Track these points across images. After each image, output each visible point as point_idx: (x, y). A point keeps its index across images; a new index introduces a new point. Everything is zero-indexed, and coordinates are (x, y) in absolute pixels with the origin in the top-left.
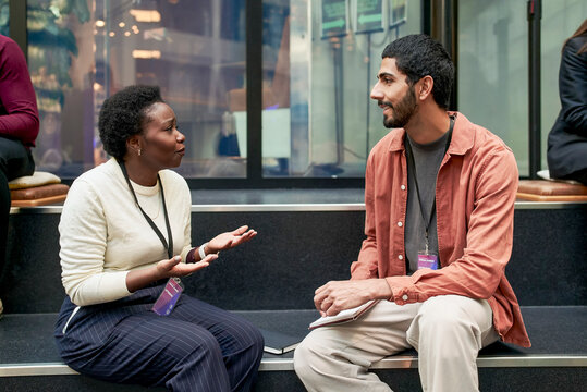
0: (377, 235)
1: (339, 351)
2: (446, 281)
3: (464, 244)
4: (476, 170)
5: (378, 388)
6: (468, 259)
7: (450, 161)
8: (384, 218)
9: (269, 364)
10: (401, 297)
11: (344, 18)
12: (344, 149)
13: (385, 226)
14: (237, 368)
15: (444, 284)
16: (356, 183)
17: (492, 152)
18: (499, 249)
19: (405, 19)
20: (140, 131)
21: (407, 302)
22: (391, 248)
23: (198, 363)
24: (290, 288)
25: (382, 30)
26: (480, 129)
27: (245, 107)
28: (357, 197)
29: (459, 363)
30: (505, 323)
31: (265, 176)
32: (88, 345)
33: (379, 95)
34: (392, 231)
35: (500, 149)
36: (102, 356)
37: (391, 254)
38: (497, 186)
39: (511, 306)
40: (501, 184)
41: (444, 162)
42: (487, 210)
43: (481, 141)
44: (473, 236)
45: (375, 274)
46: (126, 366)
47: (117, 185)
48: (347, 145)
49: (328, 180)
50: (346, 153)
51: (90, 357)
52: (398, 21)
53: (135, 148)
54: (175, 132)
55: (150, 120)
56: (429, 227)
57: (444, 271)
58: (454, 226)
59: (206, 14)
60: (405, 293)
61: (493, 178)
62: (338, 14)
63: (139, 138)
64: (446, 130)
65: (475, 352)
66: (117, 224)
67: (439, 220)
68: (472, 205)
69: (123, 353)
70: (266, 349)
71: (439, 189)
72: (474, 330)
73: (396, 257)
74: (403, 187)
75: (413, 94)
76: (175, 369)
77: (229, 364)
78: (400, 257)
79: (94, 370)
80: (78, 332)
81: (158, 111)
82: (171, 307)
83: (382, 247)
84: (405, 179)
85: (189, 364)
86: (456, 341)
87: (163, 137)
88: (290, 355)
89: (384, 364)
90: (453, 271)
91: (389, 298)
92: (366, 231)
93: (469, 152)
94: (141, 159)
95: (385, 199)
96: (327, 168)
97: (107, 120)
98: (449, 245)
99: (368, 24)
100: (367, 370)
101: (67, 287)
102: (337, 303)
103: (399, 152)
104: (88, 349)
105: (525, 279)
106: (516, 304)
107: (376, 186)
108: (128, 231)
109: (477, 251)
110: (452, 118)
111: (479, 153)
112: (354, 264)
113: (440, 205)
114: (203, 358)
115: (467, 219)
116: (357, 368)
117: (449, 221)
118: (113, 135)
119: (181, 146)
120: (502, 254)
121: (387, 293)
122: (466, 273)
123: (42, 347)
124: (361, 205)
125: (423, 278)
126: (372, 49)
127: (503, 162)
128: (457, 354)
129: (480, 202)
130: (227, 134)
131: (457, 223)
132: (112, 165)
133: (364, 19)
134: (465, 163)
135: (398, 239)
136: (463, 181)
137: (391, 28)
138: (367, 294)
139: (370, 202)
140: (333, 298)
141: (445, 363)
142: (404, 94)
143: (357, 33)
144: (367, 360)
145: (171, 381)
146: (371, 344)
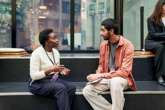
0: (102, 64)
1: (93, 90)
2: (117, 73)
3: (121, 66)
4: (124, 49)
5: (102, 98)
6: (122, 69)
7: (119, 47)
8: (104, 60)
9: (77, 93)
10: (107, 78)
11: (95, 10)
12: (95, 43)
13: (104, 62)
14: (70, 93)
15: (116, 74)
16: (97, 52)
17: (128, 45)
18: (129, 67)
19: (110, 11)
20: (48, 39)
21: (108, 78)
22: (105, 67)
23: (62, 91)
24: (81, 77)
25: (104, 13)
26: (126, 40)
27: (70, 33)
28: (98, 55)
29: (119, 91)
30: (131, 84)
31: (75, 50)
32: (36, 88)
33: (102, 34)
34: (105, 63)
35: (130, 44)
36: (39, 90)
37: (105, 68)
38: (129, 53)
39: (132, 80)
40: (130, 52)
41: (117, 47)
42: (127, 58)
43: (126, 42)
44: (123, 64)
45: (101, 72)
46: (45, 93)
47: (43, 52)
48: (95, 42)
49: (91, 51)
50: (95, 44)
51: (37, 91)
52: (109, 11)
53: (47, 43)
54: (56, 39)
55: (50, 37)
56: (114, 62)
57: (117, 71)
58: (119, 62)
59: (57, 6)
60: (108, 77)
61: (128, 51)
62: (93, 9)
63: (48, 41)
64: (118, 40)
65: (123, 89)
66: (43, 61)
67: (116, 60)
68: (123, 57)
69: (44, 90)
70: (76, 90)
71: (116, 53)
72: (123, 84)
73: (106, 69)
74: (108, 53)
75: (109, 33)
76: (56, 93)
77: (68, 92)
78: (107, 69)
79: (37, 93)
80: (34, 85)
81: (52, 35)
82: (55, 80)
83: (103, 66)
84: (109, 51)
85: (60, 92)
86: (118, 86)
87: (53, 40)
88: (82, 91)
89: (103, 93)
90: (119, 72)
91: (104, 78)
92: (100, 63)
93: (123, 45)
94: (48, 46)
95: (104, 55)
96: (91, 48)
97: (40, 37)
98: (118, 66)
99: (101, 12)
100: (99, 94)
101: (31, 75)
102: (92, 79)
103: (107, 45)
104: (36, 89)
105: (138, 75)
106: (133, 80)
107: (102, 52)
108: (46, 63)
109: (124, 67)
110: (120, 37)
111: (125, 45)
112: (97, 71)
113: (116, 57)
114: (63, 90)
115: (122, 60)
116: (97, 93)
117: (118, 61)
118: (42, 40)
119: (57, 43)
120: (130, 68)
121: (104, 76)
122: (122, 72)
123: (24, 89)
124: (99, 57)
125: (112, 73)
126: (102, 17)
127: (130, 47)
128: (119, 89)
129: (125, 56)
130: (65, 39)
131: (120, 61)
132: (41, 47)
133: (100, 10)
134: (122, 47)
135: (107, 65)
136: (121, 51)
137: (107, 13)
138: (99, 77)
139: (101, 56)
140: (91, 78)
141: (116, 91)
142: (107, 34)
143: (98, 14)
144: (99, 92)
145: (55, 96)
146: (100, 88)
